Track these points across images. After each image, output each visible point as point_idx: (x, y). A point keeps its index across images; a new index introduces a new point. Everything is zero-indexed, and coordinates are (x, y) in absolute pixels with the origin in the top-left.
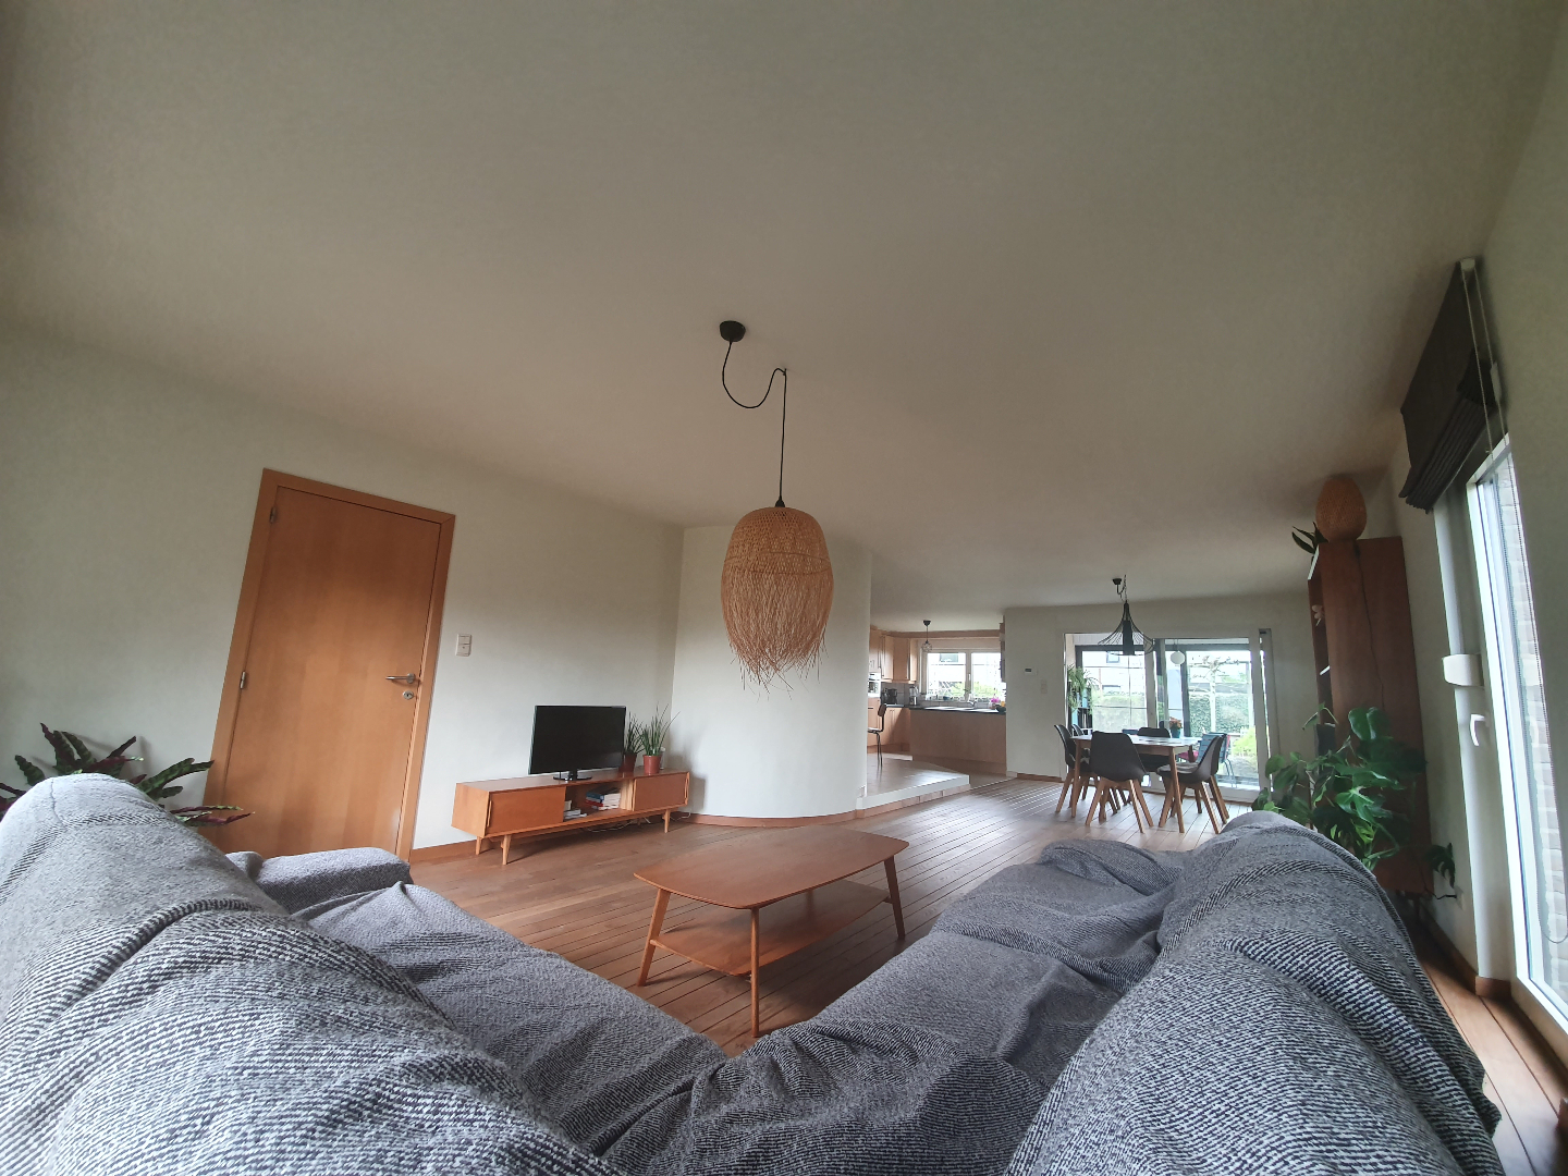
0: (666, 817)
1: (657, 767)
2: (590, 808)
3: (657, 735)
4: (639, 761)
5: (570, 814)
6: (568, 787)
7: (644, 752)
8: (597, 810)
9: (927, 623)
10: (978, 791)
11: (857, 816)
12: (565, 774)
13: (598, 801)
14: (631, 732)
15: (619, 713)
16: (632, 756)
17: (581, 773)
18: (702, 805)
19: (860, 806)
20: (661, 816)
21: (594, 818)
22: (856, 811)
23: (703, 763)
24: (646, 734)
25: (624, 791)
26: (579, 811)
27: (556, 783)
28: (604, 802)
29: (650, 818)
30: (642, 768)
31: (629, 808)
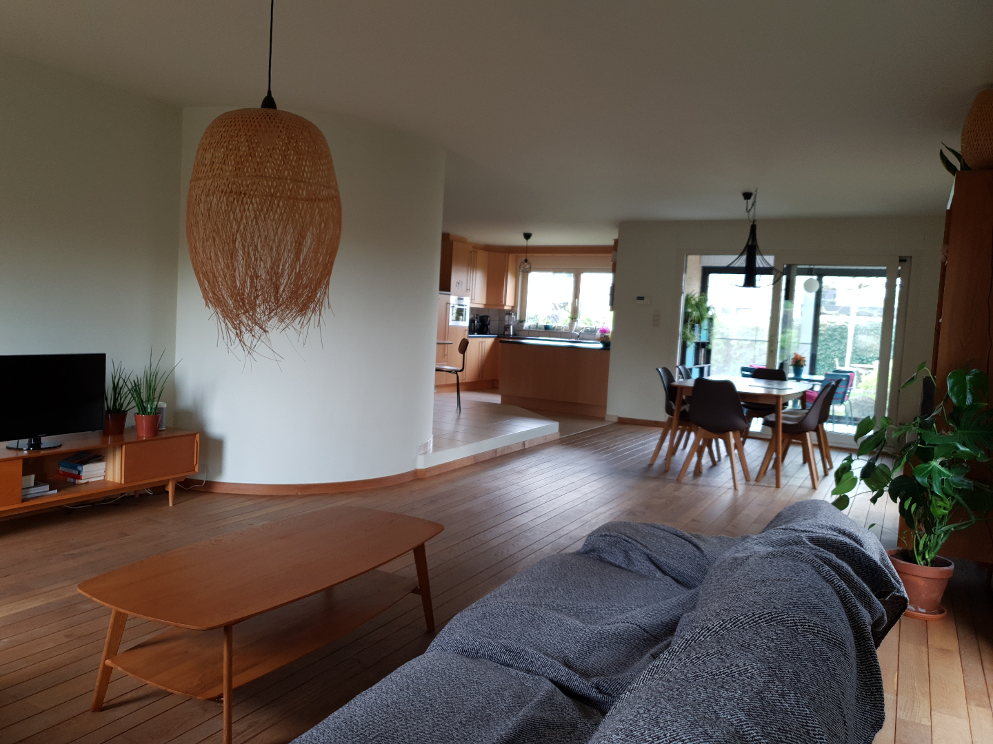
0: (170, 488)
1: (155, 428)
2: (64, 482)
3: (151, 387)
4: (130, 421)
5: (35, 491)
6: (26, 461)
7: (136, 410)
8: (74, 484)
9: (527, 236)
10: (568, 441)
11: (417, 477)
12: (24, 443)
13: (75, 472)
14: (115, 387)
15: (97, 362)
16: (119, 414)
17: (46, 441)
18: (219, 470)
19: (421, 464)
20: (165, 486)
21: (67, 496)
22: (415, 472)
23: (218, 421)
24: (136, 389)
25: (110, 458)
26: (47, 487)
27: (12, 454)
28: (83, 474)
29: (153, 489)
30: (134, 428)
31: (117, 480)
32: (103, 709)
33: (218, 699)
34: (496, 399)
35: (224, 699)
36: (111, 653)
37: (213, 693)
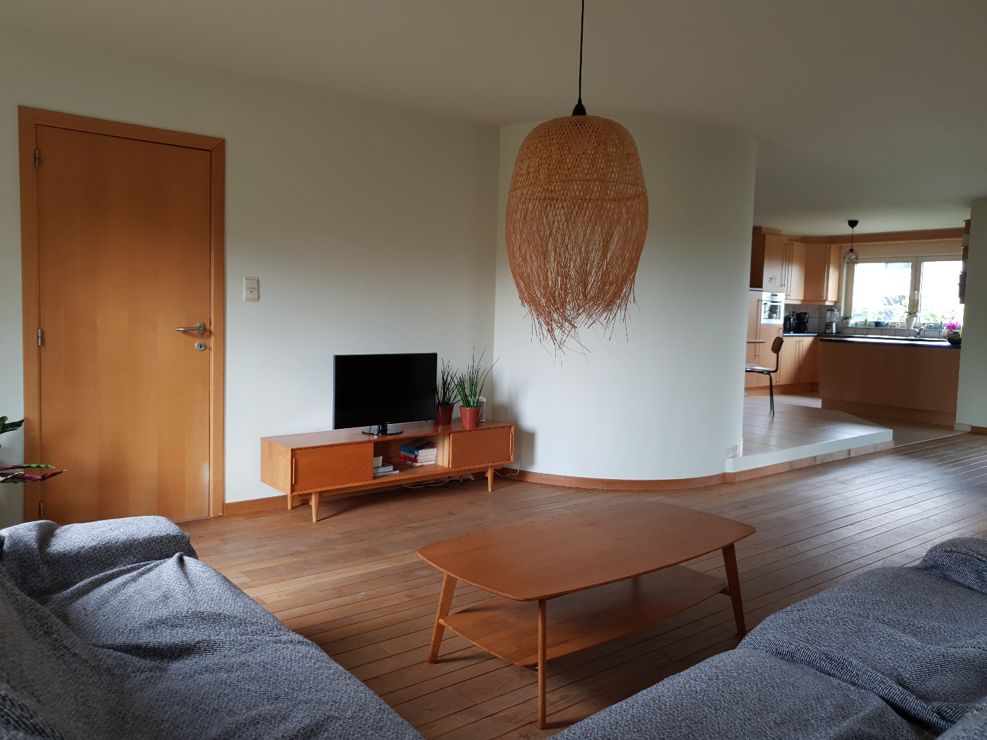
0: (489, 475)
1: (477, 420)
2: (405, 464)
3: (473, 384)
4: (456, 413)
5: (382, 470)
6: (376, 443)
7: (461, 403)
8: (412, 467)
9: (853, 224)
11: (725, 480)
12: (375, 428)
13: (413, 456)
14: (444, 383)
15: (432, 359)
16: (448, 407)
17: (391, 428)
18: (531, 461)
20: (484, 473)
21: (407, 476)
22: (724, 475)
23: (531, 416)
24: (461, 384)
25: (440, 445)
26: (391, 468)
27: (366, 438)
28: (419, 458)
29: (474, 475)
30: (459, 420)
31: (446, 465)
32: (437, 662)
33: (533, 667)
34: (817, 403)
35: (539, 668)
36: (444, 614)
37: (529, 661)
